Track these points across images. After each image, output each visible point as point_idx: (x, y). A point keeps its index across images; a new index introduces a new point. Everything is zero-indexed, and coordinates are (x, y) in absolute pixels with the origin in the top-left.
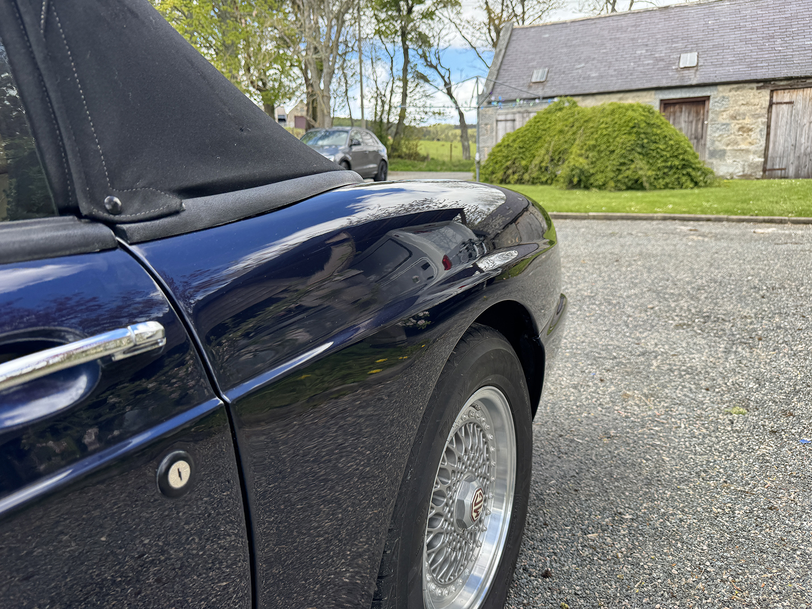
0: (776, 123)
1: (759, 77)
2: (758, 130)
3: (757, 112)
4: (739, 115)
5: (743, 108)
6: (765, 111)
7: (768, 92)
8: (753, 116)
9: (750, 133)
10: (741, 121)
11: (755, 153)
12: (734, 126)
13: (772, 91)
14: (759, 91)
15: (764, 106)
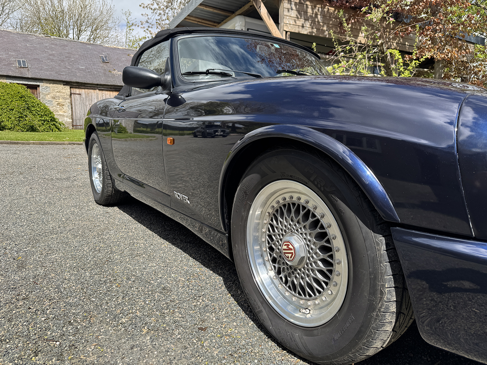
0: (75, 103)
1: (64, 80)
2: (67, 106)
3: (65, 97)
4: (57, 97)
5: (58, 94)
6: (68, 97)
7: (69, 87)
8: (63, 98)
9: (63, 107)
10: (58, 100)
11: (67, 117)
12: (55, 103)
13: (71, 88)
14: (64, 86)
15: (68, 94)
